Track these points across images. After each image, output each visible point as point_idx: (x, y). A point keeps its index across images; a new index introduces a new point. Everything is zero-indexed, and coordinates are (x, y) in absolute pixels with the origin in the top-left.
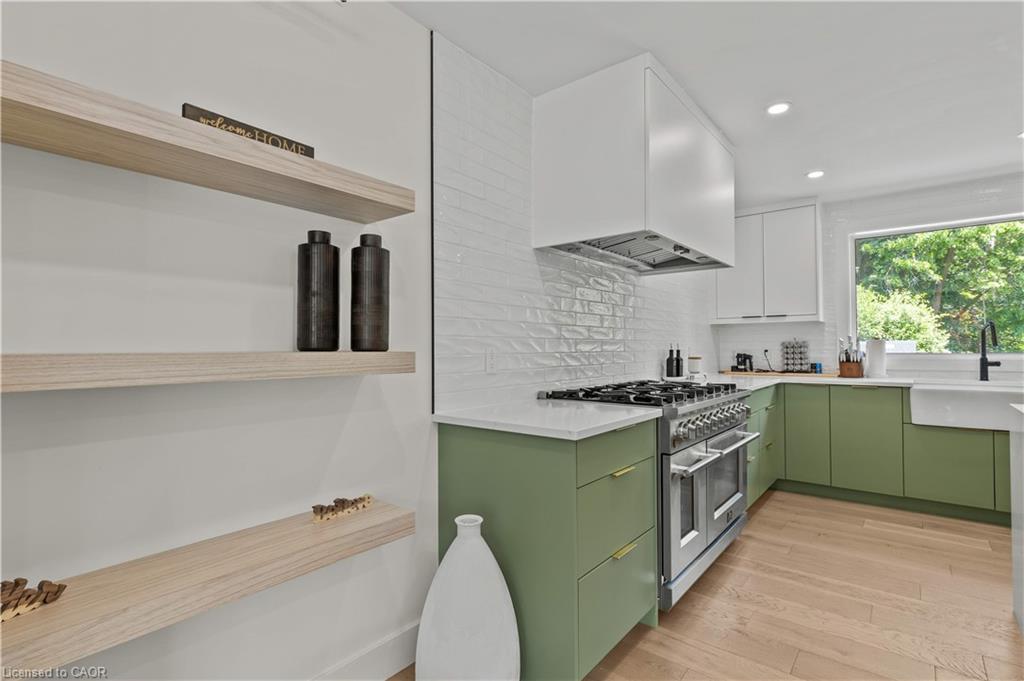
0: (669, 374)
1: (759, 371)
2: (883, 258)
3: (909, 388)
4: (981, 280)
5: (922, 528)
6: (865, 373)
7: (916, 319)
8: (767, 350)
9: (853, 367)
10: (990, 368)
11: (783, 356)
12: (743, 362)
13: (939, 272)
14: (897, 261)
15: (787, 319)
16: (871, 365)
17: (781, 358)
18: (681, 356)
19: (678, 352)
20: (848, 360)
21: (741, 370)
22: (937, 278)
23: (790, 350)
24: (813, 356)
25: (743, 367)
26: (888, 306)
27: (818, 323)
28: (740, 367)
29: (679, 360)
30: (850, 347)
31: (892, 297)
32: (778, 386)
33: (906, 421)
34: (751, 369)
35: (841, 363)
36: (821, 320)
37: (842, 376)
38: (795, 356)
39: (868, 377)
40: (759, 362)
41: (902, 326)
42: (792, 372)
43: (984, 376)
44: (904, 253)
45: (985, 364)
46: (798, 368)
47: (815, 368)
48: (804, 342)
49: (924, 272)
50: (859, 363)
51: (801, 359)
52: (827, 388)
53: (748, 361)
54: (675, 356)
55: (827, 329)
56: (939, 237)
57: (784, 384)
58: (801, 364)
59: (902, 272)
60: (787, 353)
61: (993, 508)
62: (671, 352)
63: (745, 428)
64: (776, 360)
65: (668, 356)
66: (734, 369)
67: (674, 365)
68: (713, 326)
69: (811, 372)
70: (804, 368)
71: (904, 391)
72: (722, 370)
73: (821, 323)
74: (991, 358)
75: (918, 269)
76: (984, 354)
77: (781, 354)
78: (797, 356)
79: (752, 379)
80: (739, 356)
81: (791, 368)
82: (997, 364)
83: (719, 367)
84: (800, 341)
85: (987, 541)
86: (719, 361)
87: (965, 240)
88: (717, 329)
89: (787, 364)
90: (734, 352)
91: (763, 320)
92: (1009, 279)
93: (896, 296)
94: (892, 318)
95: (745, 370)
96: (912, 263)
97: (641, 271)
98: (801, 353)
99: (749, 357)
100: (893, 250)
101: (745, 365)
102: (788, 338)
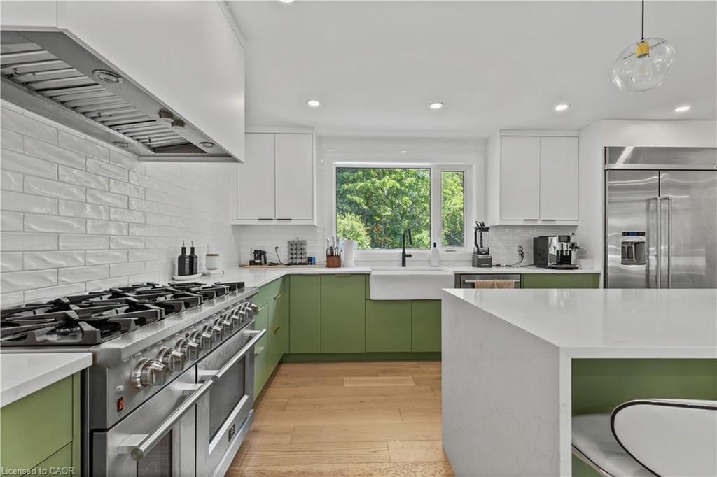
0: (181, 273)
1: (272, 264)
2: (342, 194)
3: (369, 274)
4: (382, 210)
5: (377, 376)
6: (342, 263)
7: (357, 229)
8: (277, 248)
9: (335, 259)
10: (407, 259)
11: (289, 252)
12: (259, 258)
13: (366, 204)
14: (349, 196)
15: (292, 223)
16: (346, 257)
17: (288, 254)
18: (196, 253)
19: (193, 249)
20: (332, 255)
21: (257, 264)
22: (366, 207)
23: (294, 247)
24: (310, 252)
25: (259, 261)
26: (345, 221)
27: (313, 226)
28: (256, 261)
29: (192, 258)
30: (334, 245)
31: (347, 217)
32: (285, 277)
33: (367, 299)
34: (266, 263)
35: (328, 257)
36: (316, 224)
37: (328, 266)
38: (298, 253)
39: (344, 266)
40: (271, 257)
41: (352, 232)
42: (295, 264)
43: (404, 265)
44: (352, 192)
45: (404, 256)
46: (299, 261)
47: (311, 261)
48: (304, 241)
49: (360, 204)
50: (339, 256)
51: (301, 254)
52: (319, 277)
53: (263, 256)
54: (188, 253)
55: (318, 231)
56: (366, 185)
57: (290, 275)
58: (302, 258)
59: (351, 203)
60: (292, 249)
61: (410, 351)
62: (184, 249)
63: (253, 327)
64: (284, 256)
65: (180, 254)
66: (252, 263)
67: (187, 263)
68: (234, 226)
69: (308, 264)
70: (304, 261)
71: (366, 276)
72: (242, 264)
73: (316, 226)
74: (408, 251)
75: (358, 202)
76: (404, 250)
77: (287, 250)
78: (299, 252)
79: (265, 270)
80: (256, 252)
81: (294, 261)
82: (410, 256)
83: (240, 261)
84: (301, 240)
85: (410, 377)
86: (239, 256)
87: (377, 189)
88: (239, 228)
89: (292, 258)
90: (252, 249)
91: (274, 222)
92: (393, 211)
93: (349, 216)
94: (347, 228)
95: (261, 264)
96: (356, 198)
97: (139, 156)
98: (301, 249)
99: (264, 253)
100: (347, 190)
101: (261, 259)
102: (293, 238)
